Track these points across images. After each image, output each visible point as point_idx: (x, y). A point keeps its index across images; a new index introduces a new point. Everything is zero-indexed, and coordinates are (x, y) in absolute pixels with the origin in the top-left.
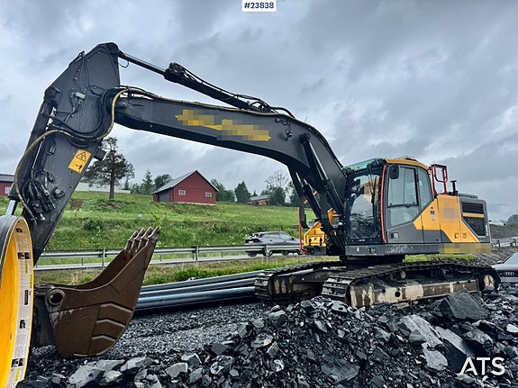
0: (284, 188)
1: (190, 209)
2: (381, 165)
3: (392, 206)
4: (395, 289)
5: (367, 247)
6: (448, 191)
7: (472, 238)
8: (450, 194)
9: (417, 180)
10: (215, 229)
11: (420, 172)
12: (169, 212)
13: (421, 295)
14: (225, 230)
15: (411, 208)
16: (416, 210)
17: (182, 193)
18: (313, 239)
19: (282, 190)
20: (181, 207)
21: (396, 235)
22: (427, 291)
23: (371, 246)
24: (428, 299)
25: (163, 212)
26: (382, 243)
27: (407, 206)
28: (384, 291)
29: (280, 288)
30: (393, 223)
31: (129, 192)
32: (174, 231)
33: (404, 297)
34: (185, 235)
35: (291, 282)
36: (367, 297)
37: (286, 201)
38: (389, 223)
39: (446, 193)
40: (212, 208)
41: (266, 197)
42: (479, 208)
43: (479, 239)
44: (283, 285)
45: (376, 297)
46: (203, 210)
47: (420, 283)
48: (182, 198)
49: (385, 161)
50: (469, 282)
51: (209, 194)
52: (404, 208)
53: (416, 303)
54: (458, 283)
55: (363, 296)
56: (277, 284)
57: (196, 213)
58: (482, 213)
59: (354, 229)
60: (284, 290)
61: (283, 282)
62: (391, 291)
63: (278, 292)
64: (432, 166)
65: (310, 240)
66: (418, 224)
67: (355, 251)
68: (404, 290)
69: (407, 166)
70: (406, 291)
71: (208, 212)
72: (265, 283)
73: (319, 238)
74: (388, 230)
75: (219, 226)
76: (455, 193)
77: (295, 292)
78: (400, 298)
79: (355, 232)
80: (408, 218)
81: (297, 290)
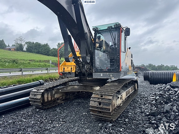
0: (23, 44)
4: (120, 96)
13: (125, 96)
18: (66, 68)
19: (22, 45)
23: (111, 73)
28: (118, 98)
29: (48, 98)
35: (54, 93)
37: (24, 50)
41: (14, 47)
44: (49, 96)
45: (116, 103)
54: (131, 88)
55: (113, 104)
56: (46, 96)
60: (50, 99)
61: (49, 94)
63: (46, 100)
65: (64, 69)
67: (100, 76)
72: (39, 97)
73: (70, 68)
77: (56, 99)
81: (57, 97)
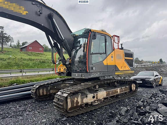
1: (33, 54)
2: (89, 32)
3: (93, 54)
4: (92, 95)
5: (80, 74)
6: (119, 48)
7: (128, 68)
8: (120, 49)
9: (106, 42)
10: (40, 62)
11: (107, 38)
12: (25, 55)
13: (105, 96)
14: (44, 62)
15: (102, 55)
16: (104, 55)
17: (30, 48)
18: (61, 68)
20: (30, 53)
21: (94, 68)
22: (108, 94)
23: (82, 74)
24: (108, 97)
25: (23, 55)
26: (87, 72)
27: (101, 54)
28: (87, 97)
30: (93, 62)
31: (11, 47)
32: (23, 62)
33: (97, 98)
34: (27, 64)
35: (49, 89)
36: (77, 101)
38: (91, 62)
39: (118, 48)
40: (42, 54)
42: (131, 55)
43: (130, 68)
45: (82, 100)
46: (39, 55)
47: (105, 90)
48: (30, 50)
49: (90, 30)
50: (126, 87)
51: (41, 49)
52: (99, 55)
53: (103, 100)
54: (121, 88)
55: (75, 101)
57: (36, 56)
58: (132, 57)
59: (76, 65)
61: (45, 90)
62: (90, 96)
63: (41, 94)
64: (114, 36)
65: (60, 69)
66: (105, 63)
67: (76, 75)
68: (97, 95)
69: (102, 34)
70: (98, 95)
71: (41, 55)
72: (34, 91)
74: (90, 66)
75: (41, 61)
76: (122, 48)
77: (51, 94)
78: (95, 99)
79: (76, 66)
80: (101, 60)
81: (52, 93)
